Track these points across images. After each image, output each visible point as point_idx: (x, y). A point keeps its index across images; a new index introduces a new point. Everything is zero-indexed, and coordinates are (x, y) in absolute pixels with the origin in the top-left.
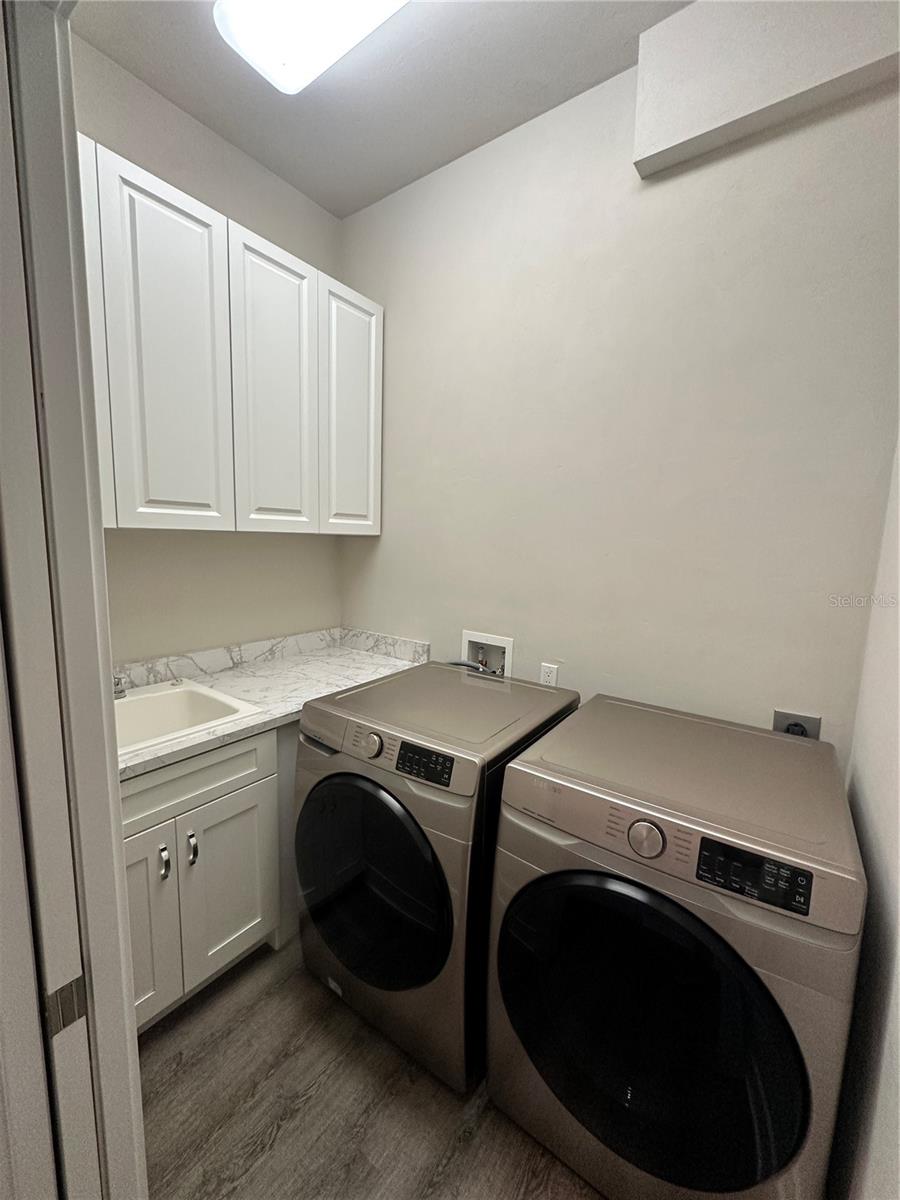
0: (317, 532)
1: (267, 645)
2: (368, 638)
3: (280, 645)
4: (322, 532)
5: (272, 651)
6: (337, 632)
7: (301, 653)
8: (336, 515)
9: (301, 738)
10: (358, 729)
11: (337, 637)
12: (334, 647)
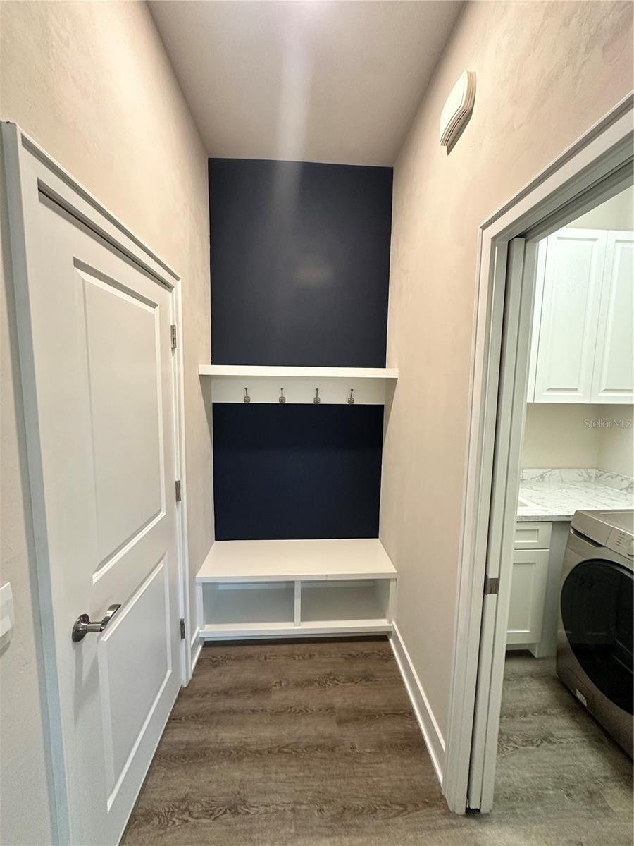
0: (588, 402)
1: (540, 472)
2: (622, 480)
3: (548, 474)
4: (592, 402)
5: (542, 477)
6: (593, 472)
7: (563, 481)
8: (605, 390)
9: (572, 531)
10: (621, 535)
11: (593, 475)
12: (590, 481)
